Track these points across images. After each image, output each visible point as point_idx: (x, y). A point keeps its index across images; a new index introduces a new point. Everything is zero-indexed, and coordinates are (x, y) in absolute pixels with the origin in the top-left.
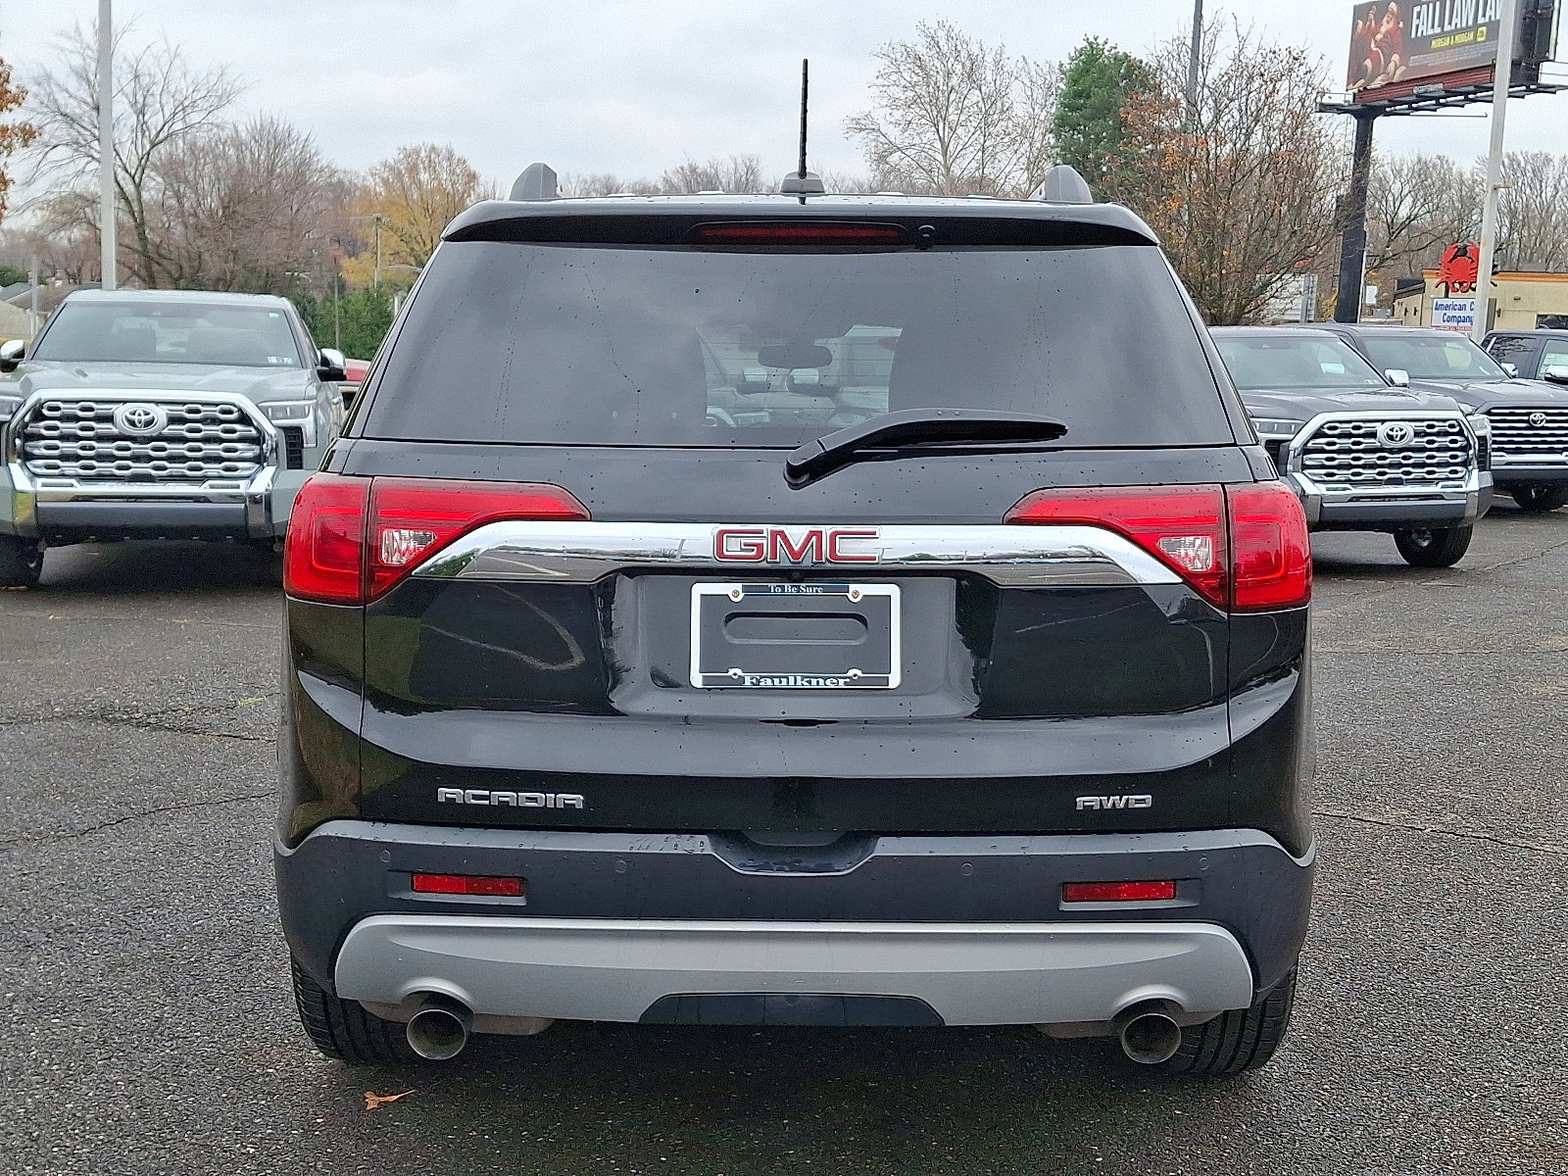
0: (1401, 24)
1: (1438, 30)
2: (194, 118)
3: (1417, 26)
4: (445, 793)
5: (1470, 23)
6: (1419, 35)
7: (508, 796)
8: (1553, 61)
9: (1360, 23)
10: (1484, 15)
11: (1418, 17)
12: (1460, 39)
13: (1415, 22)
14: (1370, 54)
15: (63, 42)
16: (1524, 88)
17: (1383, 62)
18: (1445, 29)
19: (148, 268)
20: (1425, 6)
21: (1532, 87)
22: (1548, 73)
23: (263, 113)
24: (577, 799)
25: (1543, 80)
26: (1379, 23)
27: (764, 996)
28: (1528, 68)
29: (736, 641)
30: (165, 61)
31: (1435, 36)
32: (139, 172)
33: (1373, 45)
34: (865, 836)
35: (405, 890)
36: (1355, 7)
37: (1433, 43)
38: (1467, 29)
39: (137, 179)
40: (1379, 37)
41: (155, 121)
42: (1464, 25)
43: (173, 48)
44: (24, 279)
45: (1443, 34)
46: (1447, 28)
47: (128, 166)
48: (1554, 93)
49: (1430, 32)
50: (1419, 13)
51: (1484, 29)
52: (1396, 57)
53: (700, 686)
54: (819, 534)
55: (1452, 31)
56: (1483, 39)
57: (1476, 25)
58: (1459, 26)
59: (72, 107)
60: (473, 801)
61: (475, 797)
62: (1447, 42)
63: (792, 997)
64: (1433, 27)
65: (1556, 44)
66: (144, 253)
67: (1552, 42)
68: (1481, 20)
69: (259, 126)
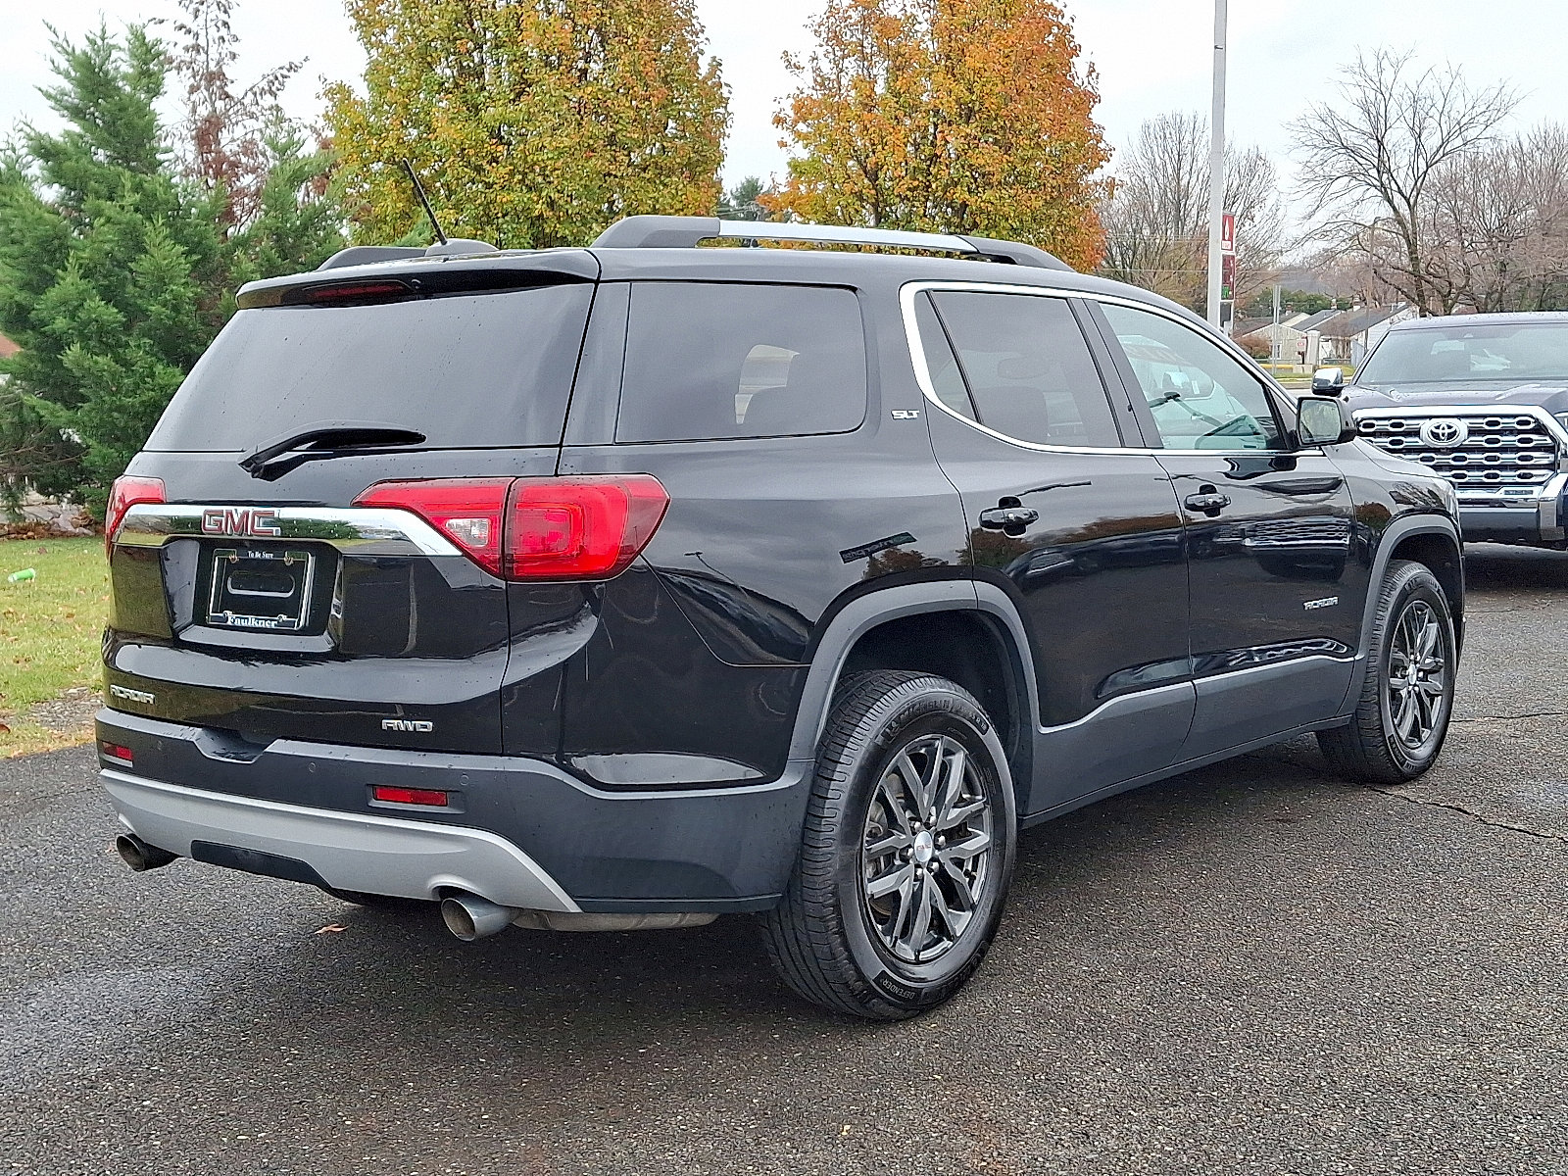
2: (1471, 134)
15: (1348, 78)
19: (1418, 287)
23: (1547, 120)
24: (151, 698)
30: (1446, 81)
32: (1415, 193)
39: (1412, 201)
41: (1432, 142)
43: (1454, 68)
44: (1327, 307)
47: (1404, 191)
54: (246, 513)
59: (1353, 139)
66: (1415, 273)
69: (1543, 134)
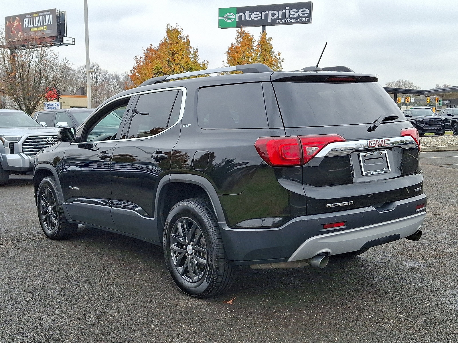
0: (21, 23)
1: (32, 26)
3: (26, 24)
4: (328, 205)
5: (41, 25)
6: (26, 27)
7: (340, 204)
8: (66, 37)
9: (8, 22)
10: (45, 23)
11: (26, 22)
12: (39, 29)
13: (25, 23)
14: (12, 31)
16: (59, 44)
17: (16, 34)
18: (34, 26)
20: (27, 19)
21: (61, 44)
22: (65, 40)
24: (352, 202)
25: (65, 42)
26: (13, 22)
27: (380, 239)
28: (60, 38)
29: (367, 165)
31: (31, 28)
33: (12, 29)
34: (391, 202)
35: (322, 229)
36: (5, 17)
37: (31, 29)
38: (40, 26)
40: (14, 26)
42: (40, 25)
45: (34, 27)
46: (35, 25)
48: (68, 45)
49: (30, 26)
50: (26, 21)
51: (46, 26)
52: (20, 33)
53: (365, 175)
54: (382, 140)
55: (36, 26)
56: (46, 29)
57: (43, 26)
58: (38, 25)
60: (334, 206)
61: (334, 205)
62: (35, 29)
63: (384, 238)
64: (30, 25)
65: (66, 32)
67: (65, 31)
68: (45, 24)
